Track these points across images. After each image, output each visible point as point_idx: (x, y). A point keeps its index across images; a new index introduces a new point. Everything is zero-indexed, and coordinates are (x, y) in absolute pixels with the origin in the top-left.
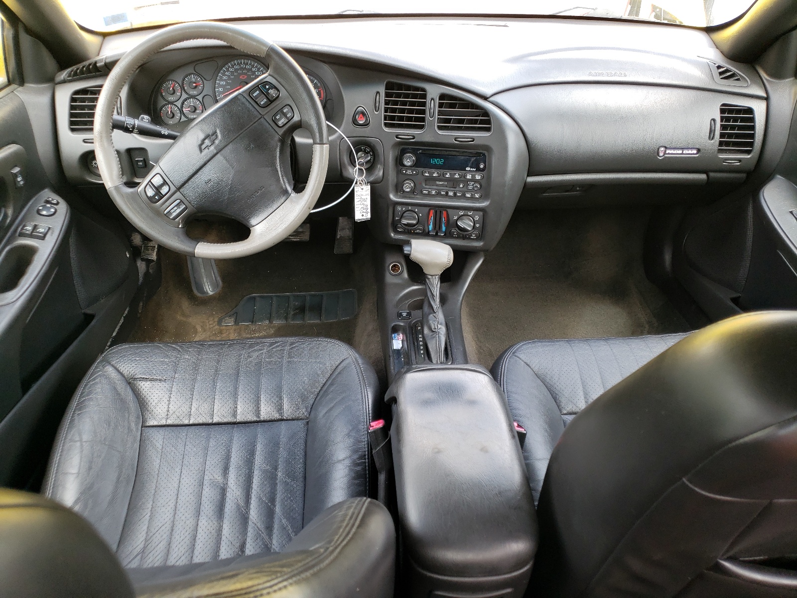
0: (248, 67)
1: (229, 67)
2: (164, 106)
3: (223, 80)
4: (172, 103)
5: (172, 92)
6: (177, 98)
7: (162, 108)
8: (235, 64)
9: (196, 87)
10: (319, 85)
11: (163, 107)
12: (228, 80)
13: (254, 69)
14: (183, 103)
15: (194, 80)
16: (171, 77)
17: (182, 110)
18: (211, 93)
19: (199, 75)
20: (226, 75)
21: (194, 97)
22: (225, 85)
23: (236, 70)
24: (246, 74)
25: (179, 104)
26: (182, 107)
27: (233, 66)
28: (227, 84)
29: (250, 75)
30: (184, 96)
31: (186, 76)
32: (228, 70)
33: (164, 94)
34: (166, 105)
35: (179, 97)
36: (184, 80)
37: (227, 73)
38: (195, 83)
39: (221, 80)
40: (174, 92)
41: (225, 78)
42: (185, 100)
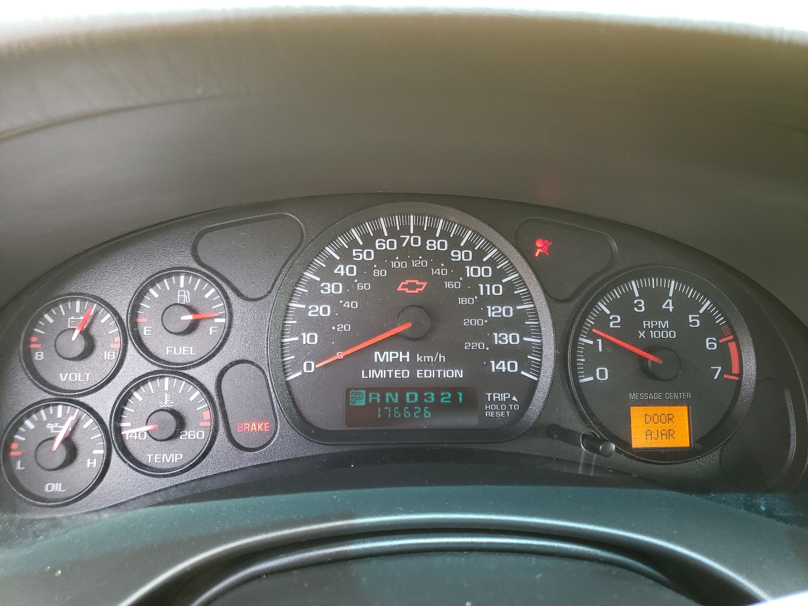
0: (434, 245)
1: (353, 244)
2: (31, 410)
3: (321, 299)
4: (70, 398)
5: (79, 348)
6: (99, 378)
7: (21, 423)
8: (379, 233)
9: (192, 327)
10: (720, 320)
11: (28, 416)
12: (346, 296)
13: (459, 256)
14: (124, 399)
15: (186, 298)
16: (83, 284)
17: (118, 430)
18: (262, 354)
19: (215, 277)
20: (338, 278)
21: (177, 370)
22: (332, 320)
23: (383, 257)
24: (422, 274)
25: (104, 403)
26: (118, 413)
27: (369, 242)
28: (340, 315)
29: (442, 279)
30: (136, 365)
31: (155, 280)
32: (346, 257)
33: (39, 356)
34: (45, 404)
35: (108, 369)
36: (141, 295)
37: (341, 270)
38: (191, 309)
39: (315, 297)
40: (89, 349)
41: (330, 288)
42: (139, 382)
